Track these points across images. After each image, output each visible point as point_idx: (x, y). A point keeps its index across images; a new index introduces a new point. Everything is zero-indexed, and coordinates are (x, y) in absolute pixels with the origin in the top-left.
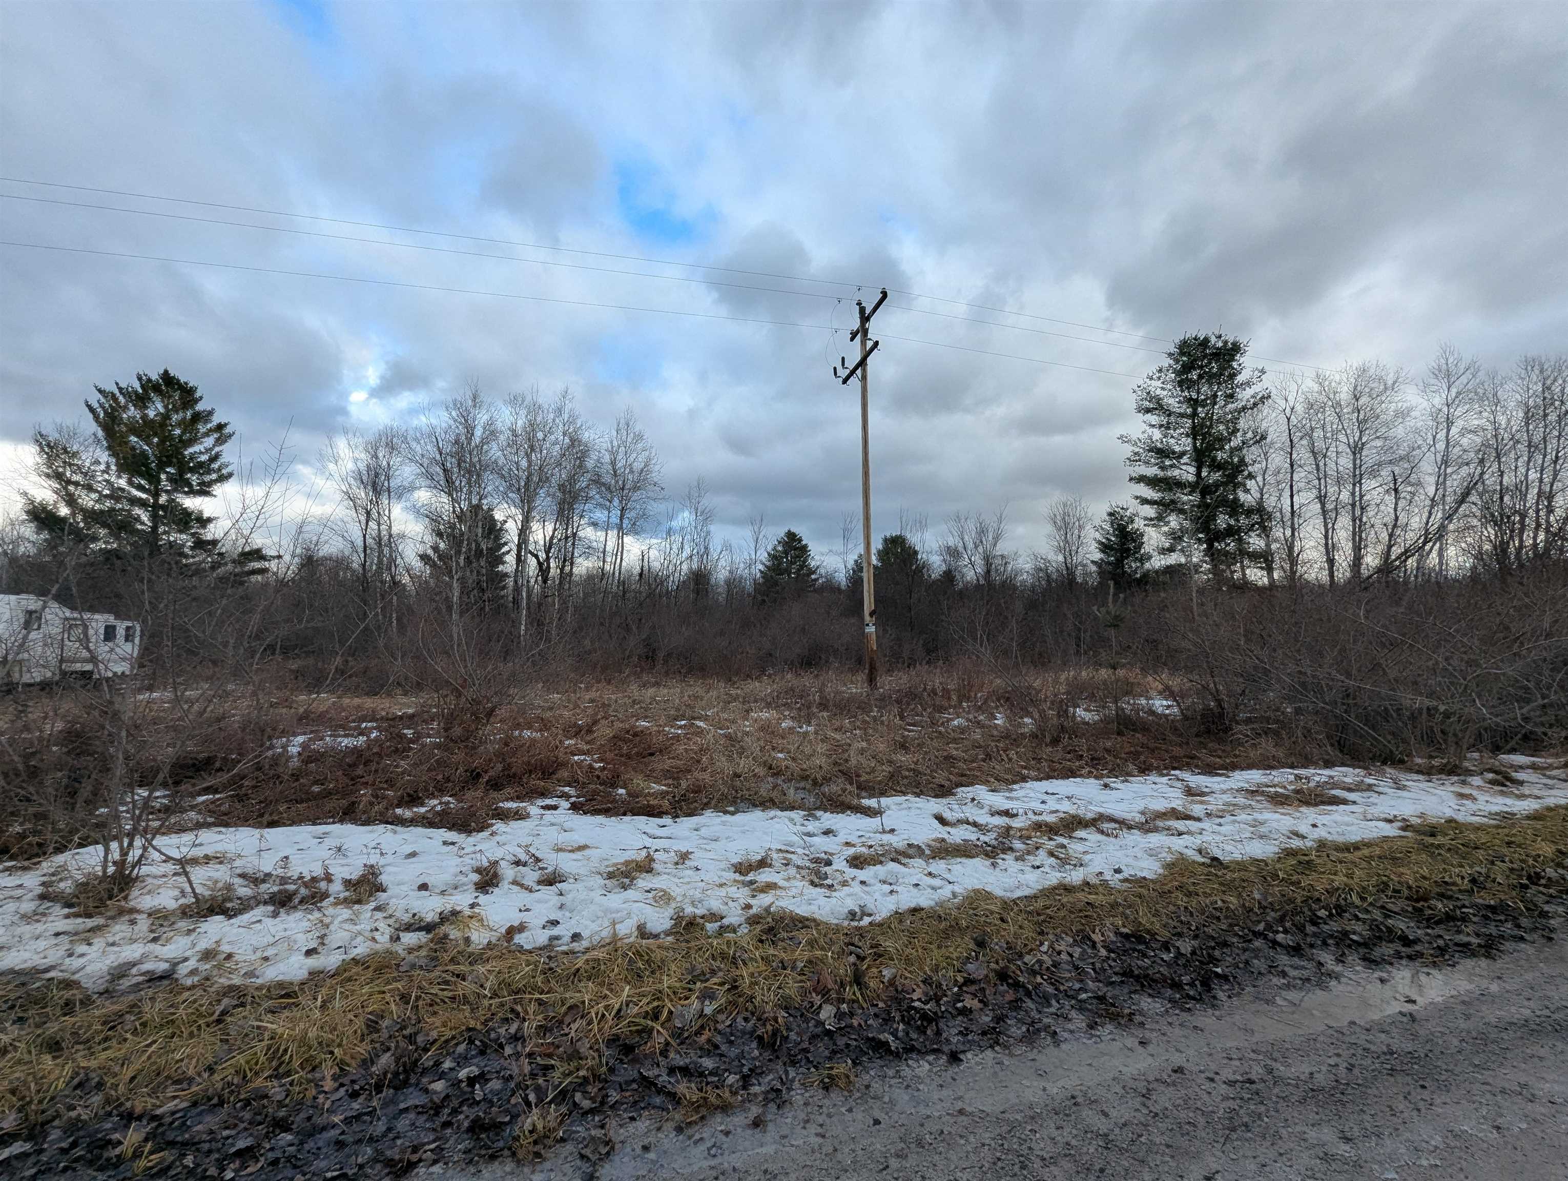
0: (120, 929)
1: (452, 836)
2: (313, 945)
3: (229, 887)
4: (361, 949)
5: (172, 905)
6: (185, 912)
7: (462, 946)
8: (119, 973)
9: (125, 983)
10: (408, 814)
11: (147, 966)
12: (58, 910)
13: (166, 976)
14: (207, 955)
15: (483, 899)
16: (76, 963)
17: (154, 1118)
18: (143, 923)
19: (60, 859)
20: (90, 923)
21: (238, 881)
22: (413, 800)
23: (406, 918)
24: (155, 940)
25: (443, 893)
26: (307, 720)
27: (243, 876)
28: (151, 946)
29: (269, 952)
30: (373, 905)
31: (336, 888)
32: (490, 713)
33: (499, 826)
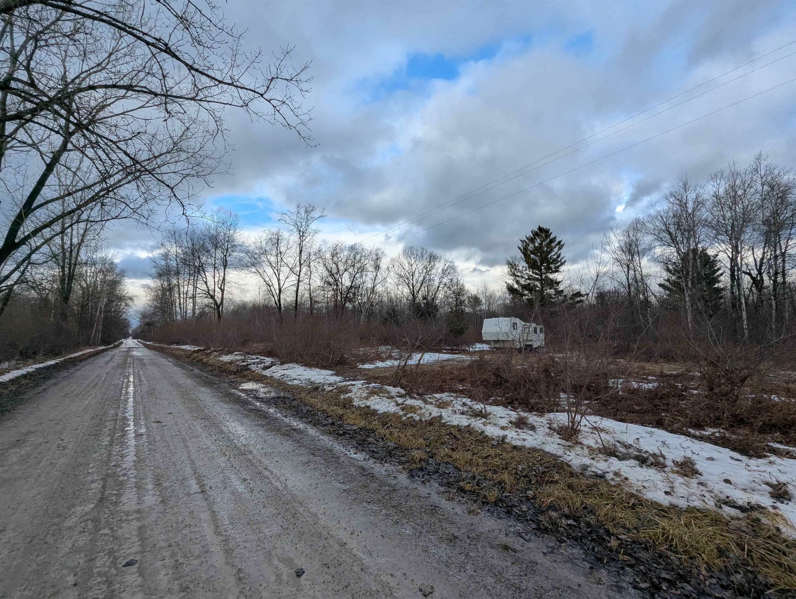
0: (578, 448)
1: (736, 455)
2: (669, 490)
3: (615, 445)
4: (697, 504)
5: (595, 446)
6: (600, 451)
7: (774, 531)
8: (585, 468)
9: (588, 473)
10: (697, 433)
11: (593, 469)
12: (556, 436)
13: (602, 477)
14: (617, 474)
15: (778, 504)
16: (569, 458)
17: (618, 539)
18: (586, 451)
19: (551, 415)
20: (568, 443)
21: (617, 443)
22: (699, 426)
23: (723, 497)
24: (593, 459)
25: (744, 490)
27: (618, 442)
28: (592, 461)
29: (645, 484)
30: (697, 481)
31: (669, 463)
32: (743, 380)
33: (773, 458)
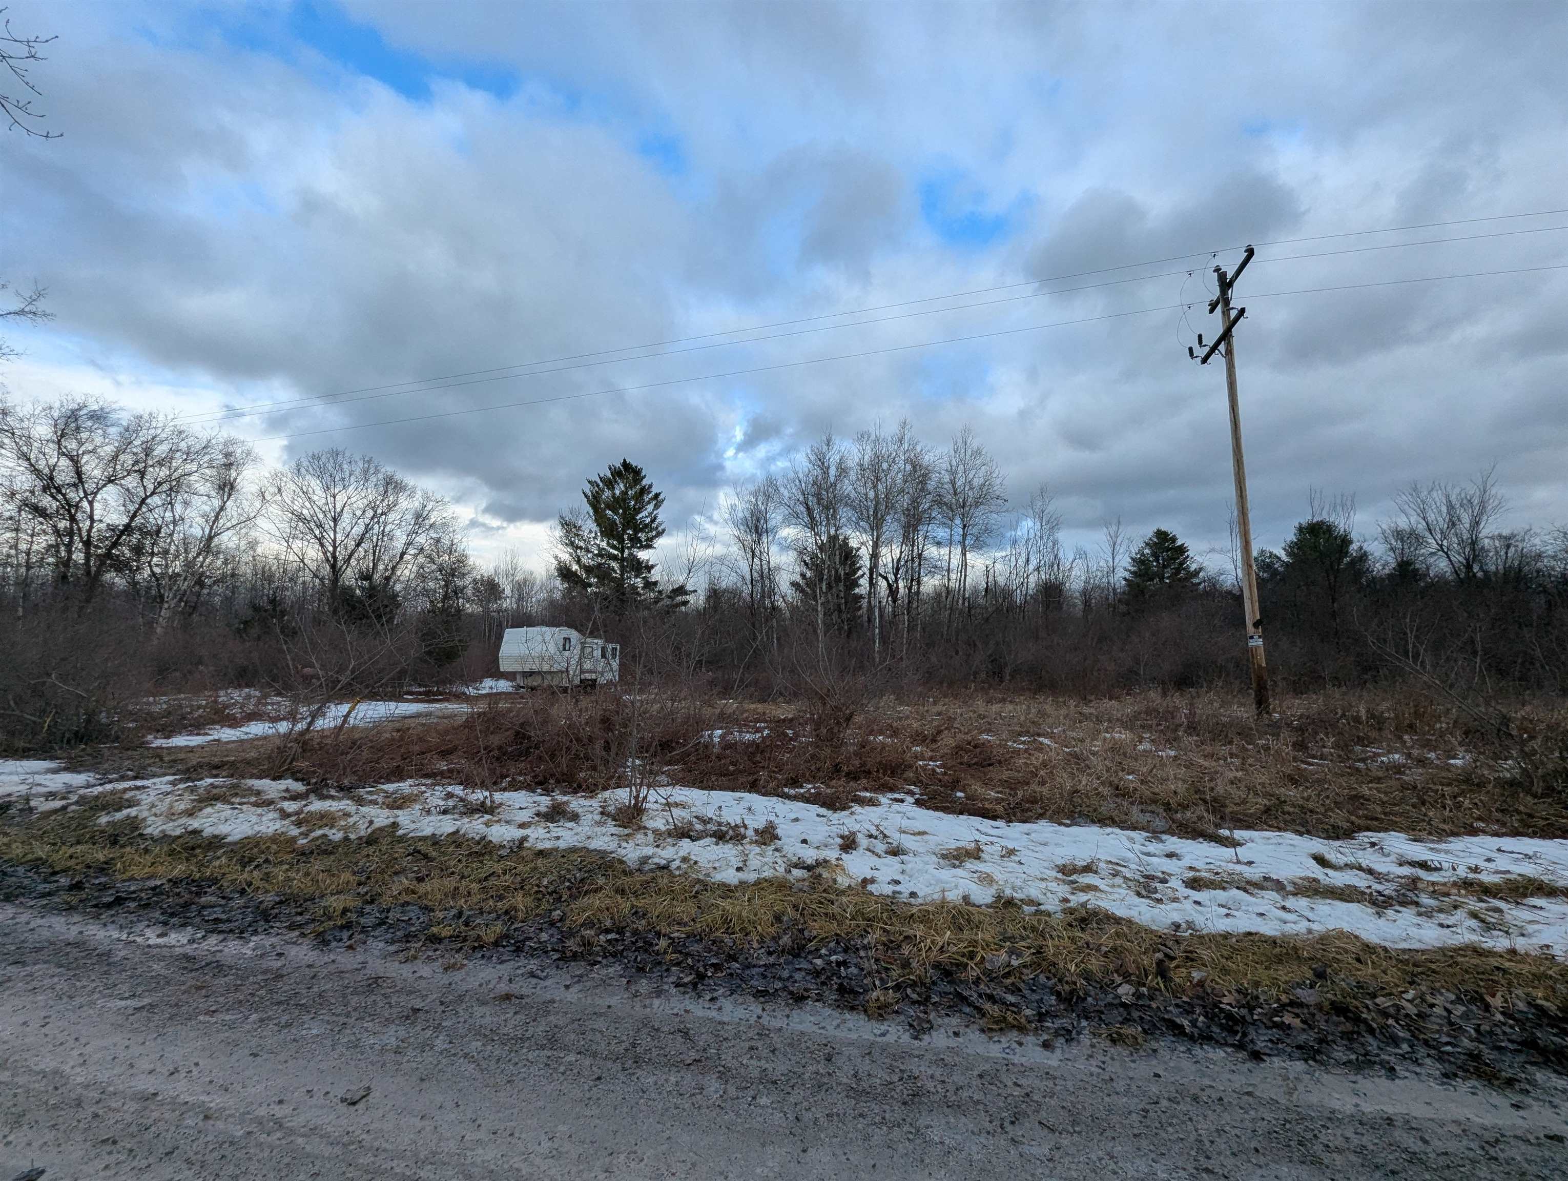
0: (640, 837)
1: (823, 811)
2: (740, 865)
3: (691, 823)
4: (768, 873)
5: (663, 828)
6: (669, 834)
7: (831, 883)
8: (644, 860)
9: (647, 867)
10: (792, 792)
11: (656, 860)
12: (610, 822)
13: (665, 867)
14: (685, 860)
15: (844, 856)
16: (623, 852)
17: (670, 938)
18: (651, 837)
19: (607, 794)
20: (627, 831)
21: (695, 820)
22: (795, 782)
23: (795, 859)
24: (658, 846)
25: (818, 848)
26: (724, 719)
27: (696, 817)
28: (656, 850)
29: (716, 865)
30: (773, 847)
31: (750, 833)
32: (849, 719)
33: (857, 808)
